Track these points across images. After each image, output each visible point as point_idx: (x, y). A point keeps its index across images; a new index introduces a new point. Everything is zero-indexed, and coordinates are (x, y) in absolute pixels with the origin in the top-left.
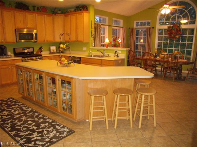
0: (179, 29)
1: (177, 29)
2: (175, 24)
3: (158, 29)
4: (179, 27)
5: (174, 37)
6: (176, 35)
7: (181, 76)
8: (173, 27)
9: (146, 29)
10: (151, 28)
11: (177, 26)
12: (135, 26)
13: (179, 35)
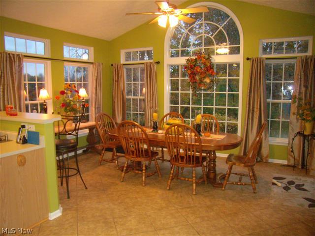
0: (209, 64)
1: (205, 64)
2: (200, 53)
3: (168, 65)
4: (209, 58)
5: (201, 81)
6: (205, 77)
7: (215, 175)
8: (196, 59)
9: (143, 66)
10: (154, 63)
11: (204, 58)
12: (123, 61)
13: (210, 76)
